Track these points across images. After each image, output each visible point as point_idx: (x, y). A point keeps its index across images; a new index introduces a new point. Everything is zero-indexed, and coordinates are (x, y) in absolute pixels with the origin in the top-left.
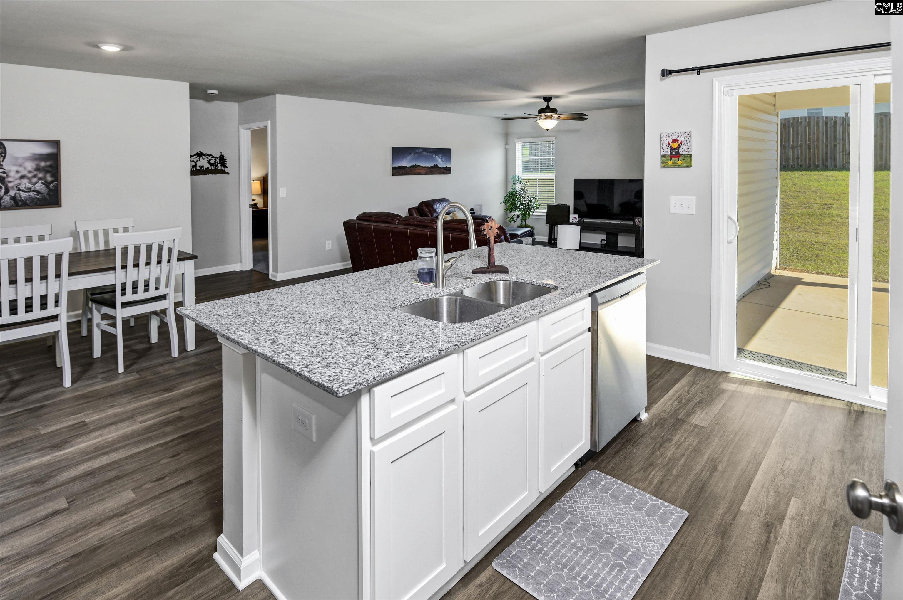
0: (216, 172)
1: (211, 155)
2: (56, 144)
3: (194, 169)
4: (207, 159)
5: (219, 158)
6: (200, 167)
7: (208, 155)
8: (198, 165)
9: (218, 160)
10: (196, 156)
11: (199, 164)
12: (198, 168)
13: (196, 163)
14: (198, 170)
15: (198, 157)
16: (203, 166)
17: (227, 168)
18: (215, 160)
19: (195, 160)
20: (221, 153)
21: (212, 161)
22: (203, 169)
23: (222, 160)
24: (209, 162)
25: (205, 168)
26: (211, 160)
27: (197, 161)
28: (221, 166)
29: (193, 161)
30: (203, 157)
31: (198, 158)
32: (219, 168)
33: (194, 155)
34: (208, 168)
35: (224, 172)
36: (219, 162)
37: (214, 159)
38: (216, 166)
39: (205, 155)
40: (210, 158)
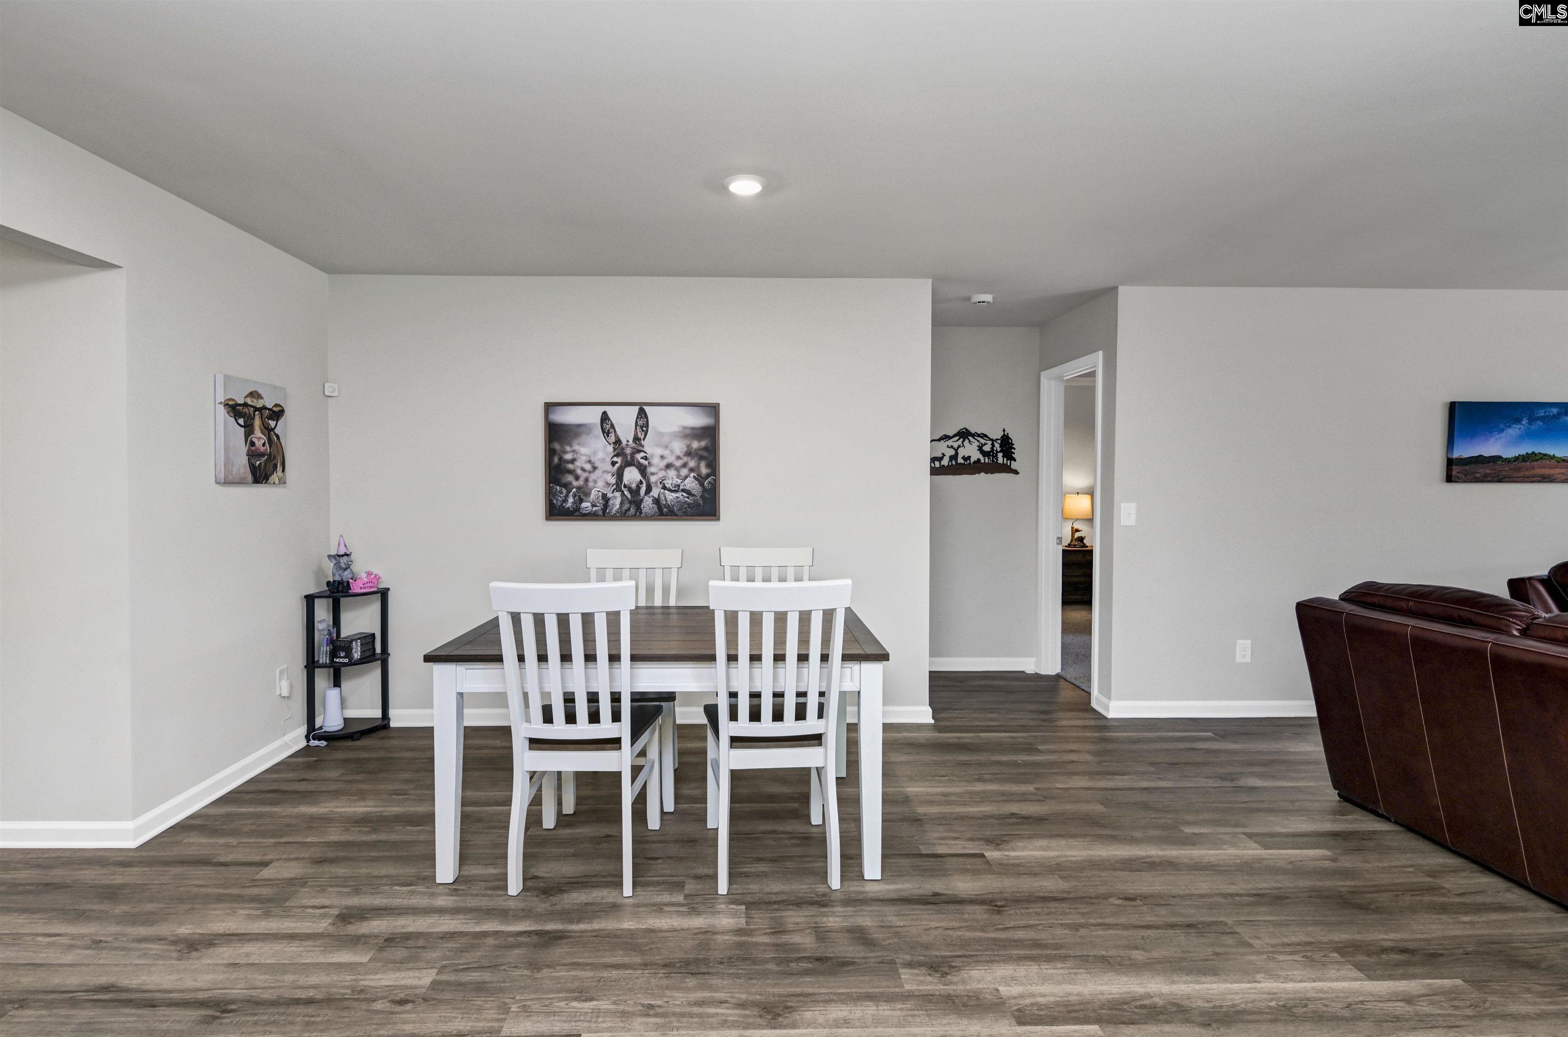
0: (993, 468)
1: (984, 436)
2: (713, 409)
3: (954, 463)
4: (978, 444)
5: (999, 442)
6: (963, 458)
7: (979, 435)
8: (960, 456)
9: (997, 446)
10: (958, 438)
11: (962, 452)
12: (960, 461)
13: (956, 450)
14: (961, 464)
15: (962, 440)
16: (969, 458)
17: (1015, 460)
18: (993, 445)
19: (956, 445)
20: (1004, 431)
21: (987, 448)
22: (970, 464)
23: (1006, 444)
24: (980, 449)
25: (972, 460)
26: (985, 444)
27: (959, 446)
28: (1003, 457)
29: (952, 447)
30: (971, 438)
31: (960, 442)
32: (1000, 460)
33: (955, 436)
34: (979, 460)
35: (1007, 469)
36: (999, 449)
37: (990, 442)
38: (993, 457)
39: (973, 435)
40: (983, 441)
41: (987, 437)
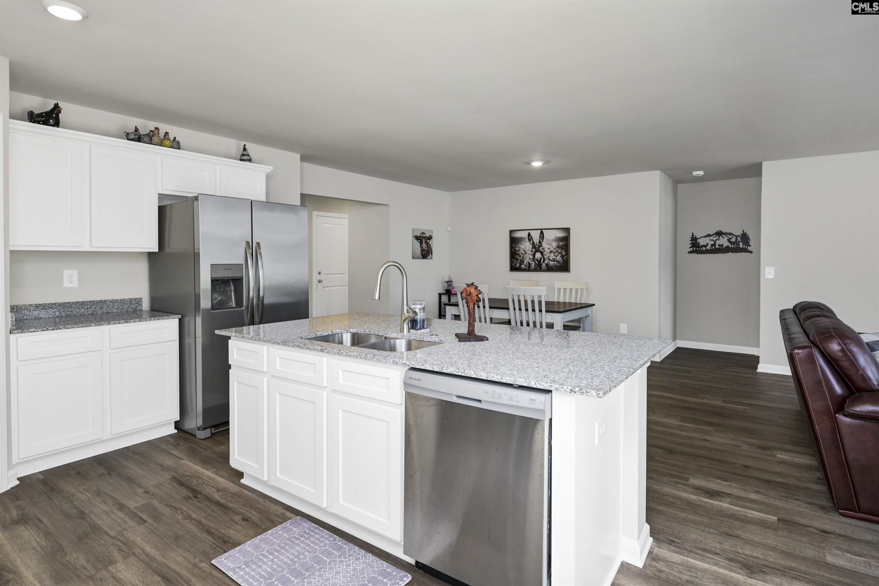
0: (737, 250)
1: (731, 234)
2: (567, 230)
3: (713, 248)
4: (727, 238)
5: (740, 237)
6: (719, 245)
7: (728, 234)
8: (717, 244)
9: (739, 239)
10: (716, 235)
11: (718, 243)
12: (717, 247)
13: (715, 242)
14: (717, 248)
15: (718, 236)
16: (722, 245)
17: (750, 246)
18: (737, 239)
19: (714, 239)
20: (743, 231)
21: (733, 240)
22: (723, 248)
23: (745, 238)
24: (729, 240)
25: (724, 246)
26: (732, 238)
27: (717, 240)
28: (743, 244)
29: (712, 240)
30: (723, 236)
31: (717, 238)
32: (741, 246)
33: (714, 234)
34: (728, 246)
35: (745, 250)
36: (740, 240)
37: (735, 237)
38: (737, 245)
39: (725, 234)
40: (730, 237)
41: (733, 234)
